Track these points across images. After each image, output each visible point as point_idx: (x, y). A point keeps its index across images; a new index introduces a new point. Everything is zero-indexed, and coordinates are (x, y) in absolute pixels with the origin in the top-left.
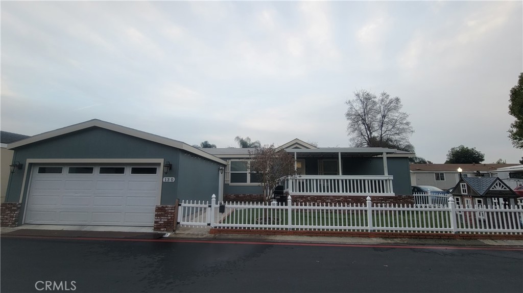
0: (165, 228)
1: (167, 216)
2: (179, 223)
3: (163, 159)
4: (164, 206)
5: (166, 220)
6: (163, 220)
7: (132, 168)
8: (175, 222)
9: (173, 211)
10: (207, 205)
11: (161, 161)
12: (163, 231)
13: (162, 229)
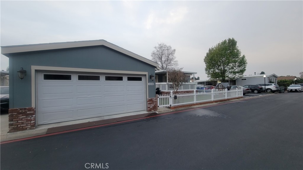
0: (154, 109)
1: (154, 104)
2: (158, 106)
3: (147, 72)
4: (152, 98)
5: (153, 106)
6: (152, 105)
7: (128, 77)
8: (157, 106)
9: (156, 101)
10: (169, 96)
11: (146, 73)
12: (153, 111)
13: (152, 111)
